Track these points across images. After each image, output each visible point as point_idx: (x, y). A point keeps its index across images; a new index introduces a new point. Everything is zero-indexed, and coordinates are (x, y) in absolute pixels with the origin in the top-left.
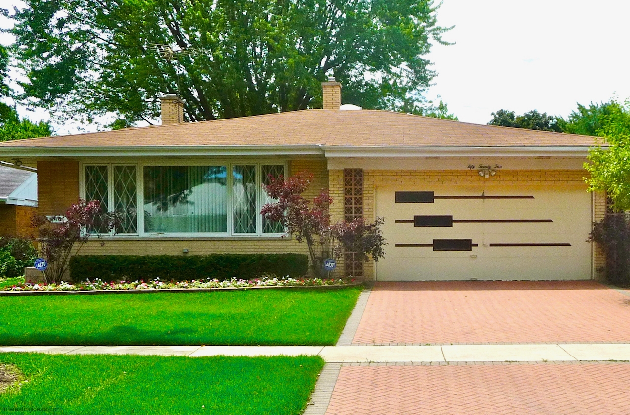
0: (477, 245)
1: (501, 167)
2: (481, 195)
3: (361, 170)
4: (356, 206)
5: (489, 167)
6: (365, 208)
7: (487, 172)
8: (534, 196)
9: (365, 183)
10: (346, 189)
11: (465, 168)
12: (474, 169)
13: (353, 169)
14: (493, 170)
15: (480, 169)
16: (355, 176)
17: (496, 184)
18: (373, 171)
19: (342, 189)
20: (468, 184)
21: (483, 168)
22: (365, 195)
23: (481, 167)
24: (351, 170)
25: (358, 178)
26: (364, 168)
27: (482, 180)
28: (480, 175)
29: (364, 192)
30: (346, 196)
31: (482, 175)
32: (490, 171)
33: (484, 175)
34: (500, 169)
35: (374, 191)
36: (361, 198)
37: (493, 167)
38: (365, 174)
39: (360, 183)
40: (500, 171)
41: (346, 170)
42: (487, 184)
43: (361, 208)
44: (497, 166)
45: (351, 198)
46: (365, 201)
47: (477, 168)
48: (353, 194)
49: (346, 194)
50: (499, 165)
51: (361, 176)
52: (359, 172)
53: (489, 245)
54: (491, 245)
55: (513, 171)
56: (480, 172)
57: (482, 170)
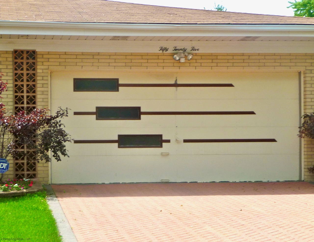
0: (168, 141)
1: (198, 50)
2: (173, 82)
3: (34, 52)
4: (28, 94)
5: (185, 50)
6: (39, 97)
7: (182, 55)
8: (233, 84)
9: (38, 67)
10: (16, 74)
11: (156, 50)
12: (167, 52)
13: (25, 50)
14: (189, 53)
15: (175, 52)
16: (28, 59)
17: (192, 69)
18: (49, 53)
19: (11, 74)
20: (159, 70)
21: (177, 51)
22: (38, 82)
23: (176, 50)
24: (22, 52)
25: (31, 61)
26: (38, 49)
27: (177, 65)
28: (175, 59)
29: (38, 78)
30: (16, 83)
31: (178, 58)
32: (187, 54)
33: (179, 60)
34: (197, 52)
35: (49, 77)
36: (34, 86)
37: (189, 49)
38: (38, 56)
39: (32, 67)
40: (196, 55)
41: (15, 51)
42: (183, 69)
43: (34, 97)
44: (193, 49)
45: (23, 85)
46: (39, 89)
47: (170, 51)
48: (25, 80)
49: (16, 81)
50: (196, 48)
51: (34, 59)
52: (32, 54)
53: (183, 141)
54: (185, 141)
55: (212, 55)
56: (175, 56)
57: (176, 54)
